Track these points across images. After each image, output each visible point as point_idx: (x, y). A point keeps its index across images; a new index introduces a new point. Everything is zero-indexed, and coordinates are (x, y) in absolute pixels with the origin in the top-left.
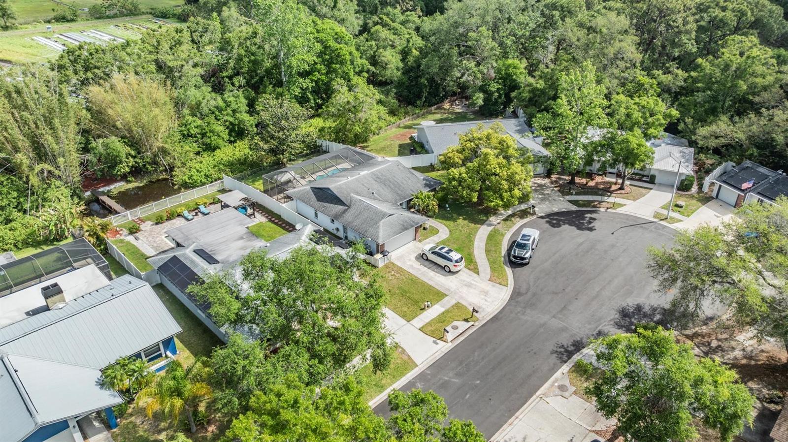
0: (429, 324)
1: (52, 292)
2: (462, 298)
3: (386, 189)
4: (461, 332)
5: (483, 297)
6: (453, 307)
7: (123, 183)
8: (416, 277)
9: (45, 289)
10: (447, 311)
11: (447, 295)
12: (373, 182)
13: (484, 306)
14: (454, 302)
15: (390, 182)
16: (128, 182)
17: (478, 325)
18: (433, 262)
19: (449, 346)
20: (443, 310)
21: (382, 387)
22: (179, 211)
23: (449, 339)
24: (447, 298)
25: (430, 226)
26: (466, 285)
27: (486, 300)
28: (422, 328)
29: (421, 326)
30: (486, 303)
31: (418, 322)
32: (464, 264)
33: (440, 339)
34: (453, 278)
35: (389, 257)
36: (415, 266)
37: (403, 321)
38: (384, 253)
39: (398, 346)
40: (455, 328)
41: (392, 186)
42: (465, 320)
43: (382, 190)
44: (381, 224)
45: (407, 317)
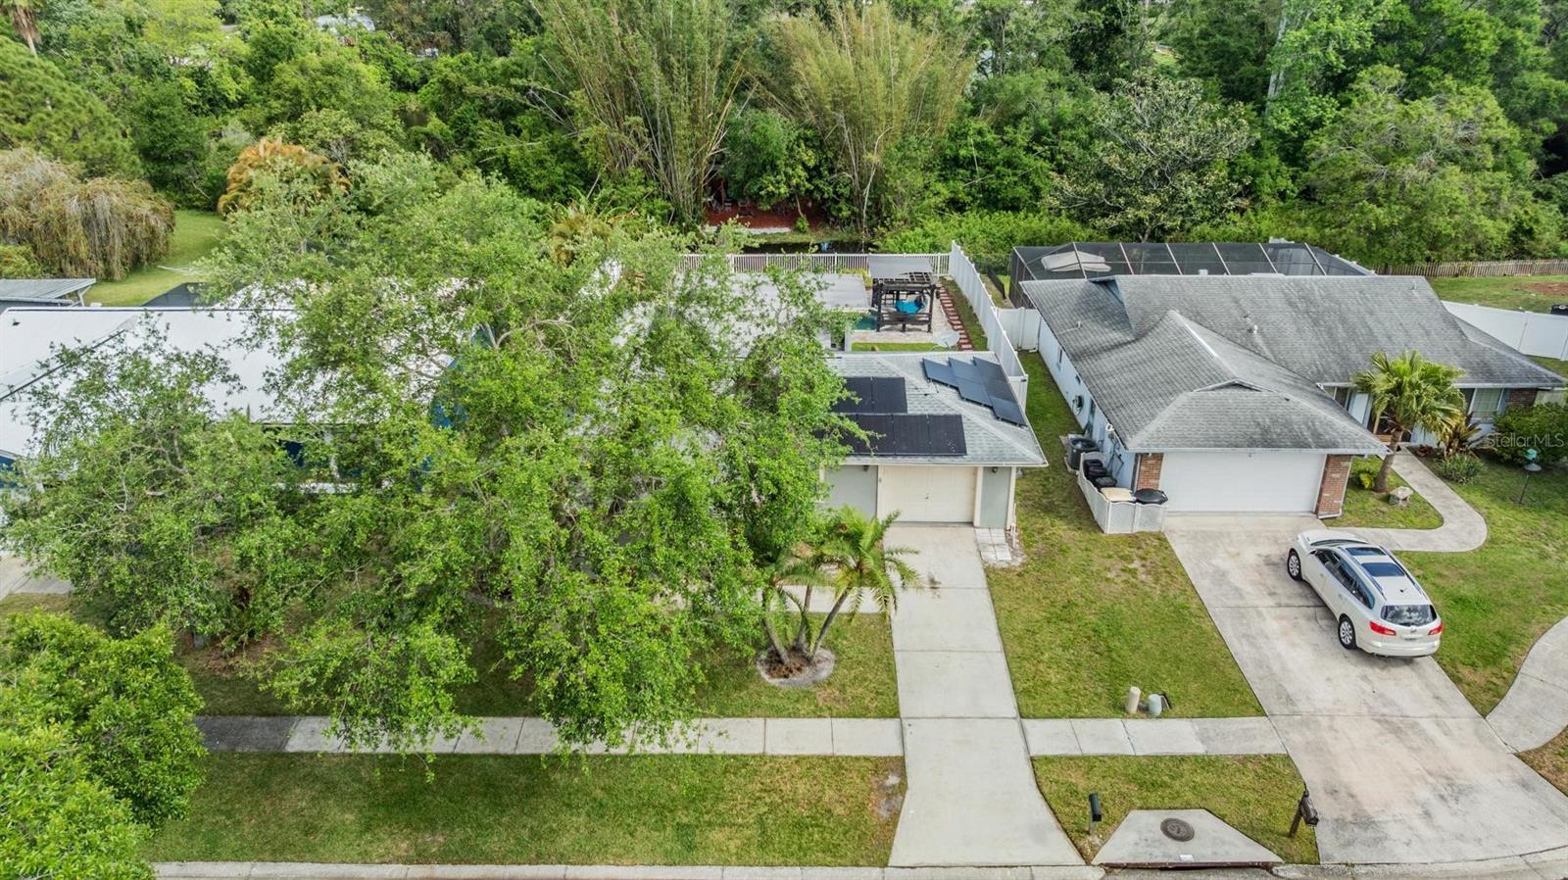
0: (1088, 763)
2: (1318, 749)
3: (1309, 334)
4: (1187, 858)
5: (1424, 793)
6: (1245, 760)
8: (1202, 607)
10: (1205, 763)
11: (1260, 712)
12: (1281, 304)
13: (1393, 830)
14: (1270, 746)
15: (1343, 321)
18: (1317, 596)
20: (1199, 749)
21: (690, 848)
24: (1252, 722)
25: (1415, 497)
26: (1382, 720)
27: (1427, 814)
28: (1048, 760)
29: (1049, 752)
30: (1419, 824)
31: (1054, 737)
32: (1422, 640)
33: (1075, 834)
34: (1349, 673)
35: (1164, 519)
36: (1236, 578)
37: (1008, 705)
38: (1146, 496)
39: (899, 765)
40: (1178, 832)
41: (1341, 333)
42: (1253, 832)
43: (1290, 329)
44: (1183, 398)
45: (1032, 701)
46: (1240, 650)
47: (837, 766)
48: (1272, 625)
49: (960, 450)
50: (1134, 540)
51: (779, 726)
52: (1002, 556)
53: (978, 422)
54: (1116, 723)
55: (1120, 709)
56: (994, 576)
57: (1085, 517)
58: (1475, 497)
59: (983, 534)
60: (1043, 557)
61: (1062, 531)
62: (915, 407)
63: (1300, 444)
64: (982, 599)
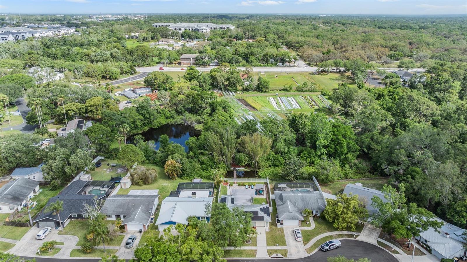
0: (271, 250)
1: (194, 194)
2: (290, 249)
3: (302, 203)
4: (277, 257)
5: (296, 252)
6: (284, 250)
7: (244, 168)
8: (284, 235)
9: (193, 192)
10: (281, 250)
11: (286, 246)
13: (293, 255)
14: (286, 248)
15: (306, 201)
16: (245, 168)
17: (285, 258)
19: (270, 258)
22: (245, 184)
23: (272, 257)
26: (296, 246)
28: (269, 250)
30: (295, 254)
31: (269, 248)
32: (301, 239)
33: (269, 255)
34: (295, 242)
35: (283, 226)
36: (289, 233)
37: (266, 245)
38: (282, 224)
39: (257, 250)
40: (277, 255)
41: (305, 203)
42: (282, 255)
43: (300, 203)
44: (285, 214)
45: (268, 245)
46: (286, 240)
47: (252, 250)
48: (290, 238)
49: (263, 220)
50: (280, 228)
51: (247, 247)
52: (267, 230)
53: (265, 216)
54: (274, 247)
55: (275, 245)
56: (266, 232)
57: (276, 226)
58: (316, 223)
59: (266, 228)
60: (271, 230)
61: (274, 227)
62: (259, 215)
63: (295, 219)
64: (265, 235)
